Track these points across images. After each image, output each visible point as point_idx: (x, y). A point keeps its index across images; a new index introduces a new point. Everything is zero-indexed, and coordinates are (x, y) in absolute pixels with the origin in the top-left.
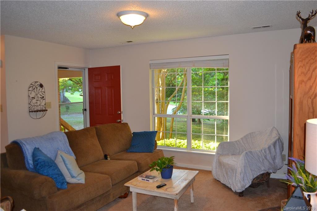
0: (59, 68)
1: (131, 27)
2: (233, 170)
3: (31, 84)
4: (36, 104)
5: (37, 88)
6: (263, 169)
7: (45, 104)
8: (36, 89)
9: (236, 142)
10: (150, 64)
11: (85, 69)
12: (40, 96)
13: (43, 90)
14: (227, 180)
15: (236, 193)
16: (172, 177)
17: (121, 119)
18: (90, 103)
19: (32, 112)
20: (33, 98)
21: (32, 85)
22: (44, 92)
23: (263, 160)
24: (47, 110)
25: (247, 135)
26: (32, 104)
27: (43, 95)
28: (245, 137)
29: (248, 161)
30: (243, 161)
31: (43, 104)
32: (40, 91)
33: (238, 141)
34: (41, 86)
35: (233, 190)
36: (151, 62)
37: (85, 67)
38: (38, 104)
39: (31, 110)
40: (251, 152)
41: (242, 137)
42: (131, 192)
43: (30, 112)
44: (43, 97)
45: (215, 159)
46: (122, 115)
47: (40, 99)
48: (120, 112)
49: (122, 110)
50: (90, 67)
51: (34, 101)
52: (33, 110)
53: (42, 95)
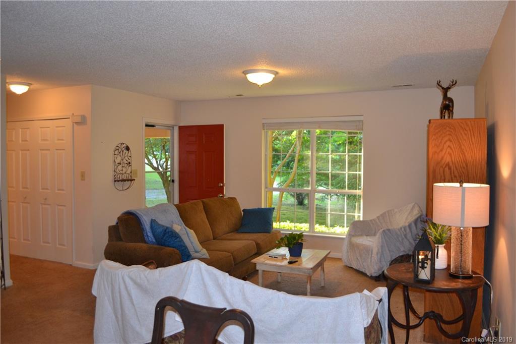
0: (147, 126)
1: (259, 85)
2: (368, 250)
3: (117, 146)
4: (121, 172)
5: (123, 151)
6: (402, 250)
7: (131, 172)
8: (121, 152)
9: (371, 220)
10: (263, 124)
11: (173, 127)
12: (126, 162)
13: (129, 155)
14: (361, 263)
15: (371, 277)
16: (302, 255)
17: (223, 194)
18: (180, 172)
19: (118, 181)
20: (120, 164)
21: (118, 148)
22: (130, 157)
23: (402, 240)
24: (134, 180)
25: (385, 213)
26: (117, 171)
27: (129, 161)
28: (381, 215)
29: (386, 241)
30: (380, 240)
31: (129, 172)
32: (126, 155)
33: (373, 220)
34: (128, 149)
35: (368, 274)
36: (264, 121)
37: (173, 124)
38: (124, 171)
39: (116, 179)
40: (389, 230)
41: (378, 215)
42: (258, 270)
43: (115, 181)
44: (130, 163)
45: (346, 242)
46: (224, 188)
47: (126, 165)
48: (222, 185)
49: (224, 182)
50: (182, 124)
51: (120, 167)
52: (118, 179)
53: (128, 160)
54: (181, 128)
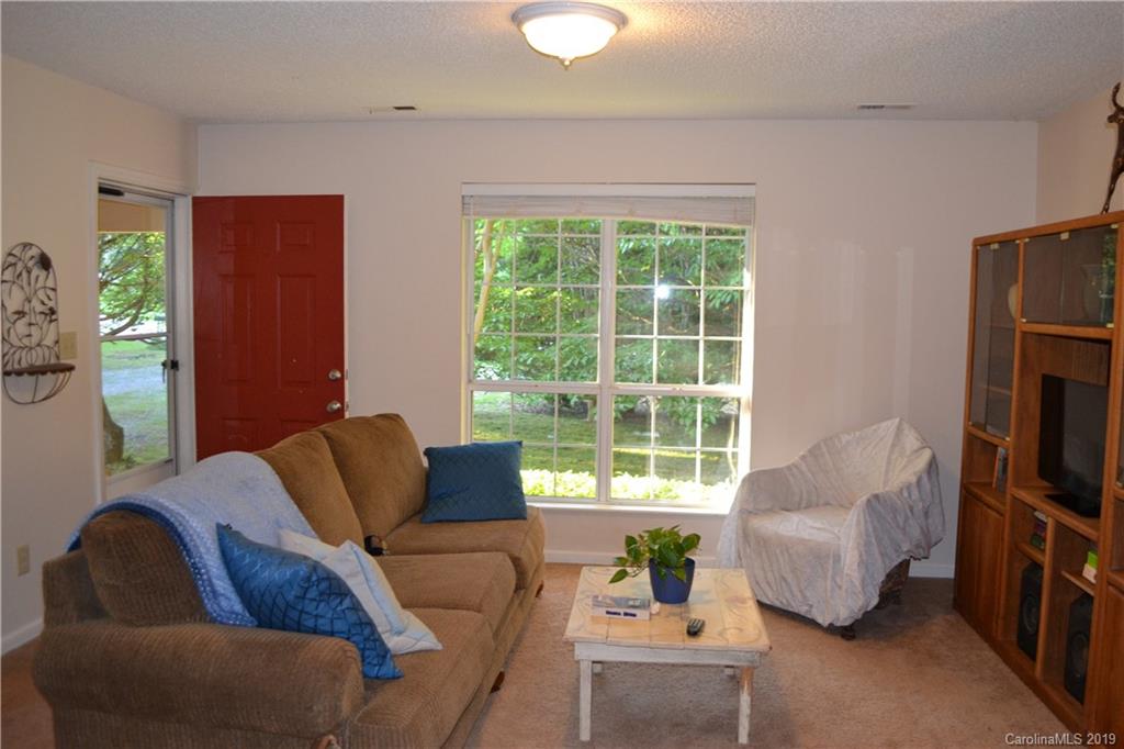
0: (102, 190)
1: (562, 61)
3: (10, 254)
4: (26, 341)
5: (29, 272)
6: (905, 549)
7: (57, 342)
8: (25, 274)
9: (789, 468)
10: (463, 197)
11: (173, 201)
12: (40, 308)
13: (50, 283)
14: (795, 589)
15: (832, 630)
17: (342, 401)
18: (198, 338)
19: (19, 373)
20: (21, 314)
21: (11, 260)
22: (54, 290)
24: (71, 368)
25: (817, 447)
26: (14, 339)
27: (51, 304)
28: (810, 451)
29: (874, 528)
30: (862, 528)
31: (49, 341)
32: (40, 284)
33: (793, 464)
34: (45, 262)
35: (820, 621)
36: (467, 190)
37: (176, 190)
38: (35, 340)
39: (9, 368)
41: (802, 453)
43: (7, 374)
44: (53, 311)
45: (729, 534)
46: (346, 383)
47: (40, 318)
48: (338, 375)
49: (346, 367)
50: (200, 194)
51: (21, 327)
52: (16, 366)
53: (46, 301)
54: (199, 203)
